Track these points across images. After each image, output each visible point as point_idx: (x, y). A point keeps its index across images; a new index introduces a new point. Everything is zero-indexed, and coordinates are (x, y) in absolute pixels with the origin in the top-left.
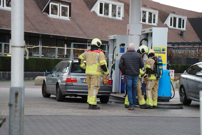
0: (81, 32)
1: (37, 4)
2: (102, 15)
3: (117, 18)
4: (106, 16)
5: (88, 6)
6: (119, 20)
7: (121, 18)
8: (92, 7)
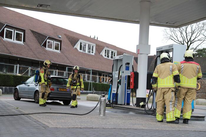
0: (68, 61)
1: (38, 40)
2: (82, 51)
3: (91, 54)
4: (84, 52)
5: (72, 44)
6: (93, 55)
7: (93, 54)
8: (75, 45)
